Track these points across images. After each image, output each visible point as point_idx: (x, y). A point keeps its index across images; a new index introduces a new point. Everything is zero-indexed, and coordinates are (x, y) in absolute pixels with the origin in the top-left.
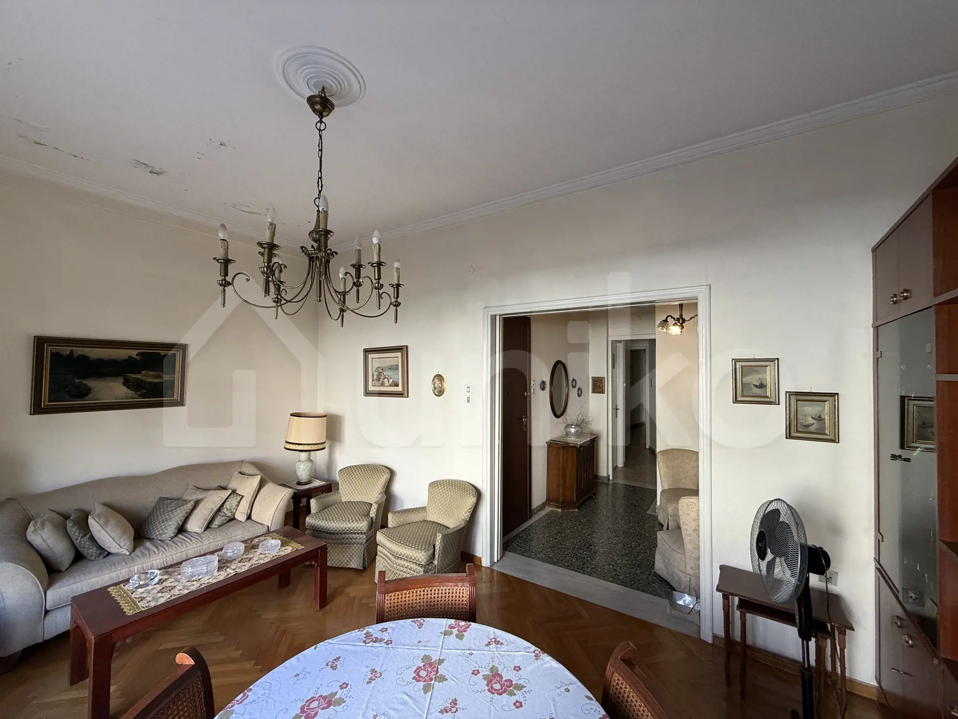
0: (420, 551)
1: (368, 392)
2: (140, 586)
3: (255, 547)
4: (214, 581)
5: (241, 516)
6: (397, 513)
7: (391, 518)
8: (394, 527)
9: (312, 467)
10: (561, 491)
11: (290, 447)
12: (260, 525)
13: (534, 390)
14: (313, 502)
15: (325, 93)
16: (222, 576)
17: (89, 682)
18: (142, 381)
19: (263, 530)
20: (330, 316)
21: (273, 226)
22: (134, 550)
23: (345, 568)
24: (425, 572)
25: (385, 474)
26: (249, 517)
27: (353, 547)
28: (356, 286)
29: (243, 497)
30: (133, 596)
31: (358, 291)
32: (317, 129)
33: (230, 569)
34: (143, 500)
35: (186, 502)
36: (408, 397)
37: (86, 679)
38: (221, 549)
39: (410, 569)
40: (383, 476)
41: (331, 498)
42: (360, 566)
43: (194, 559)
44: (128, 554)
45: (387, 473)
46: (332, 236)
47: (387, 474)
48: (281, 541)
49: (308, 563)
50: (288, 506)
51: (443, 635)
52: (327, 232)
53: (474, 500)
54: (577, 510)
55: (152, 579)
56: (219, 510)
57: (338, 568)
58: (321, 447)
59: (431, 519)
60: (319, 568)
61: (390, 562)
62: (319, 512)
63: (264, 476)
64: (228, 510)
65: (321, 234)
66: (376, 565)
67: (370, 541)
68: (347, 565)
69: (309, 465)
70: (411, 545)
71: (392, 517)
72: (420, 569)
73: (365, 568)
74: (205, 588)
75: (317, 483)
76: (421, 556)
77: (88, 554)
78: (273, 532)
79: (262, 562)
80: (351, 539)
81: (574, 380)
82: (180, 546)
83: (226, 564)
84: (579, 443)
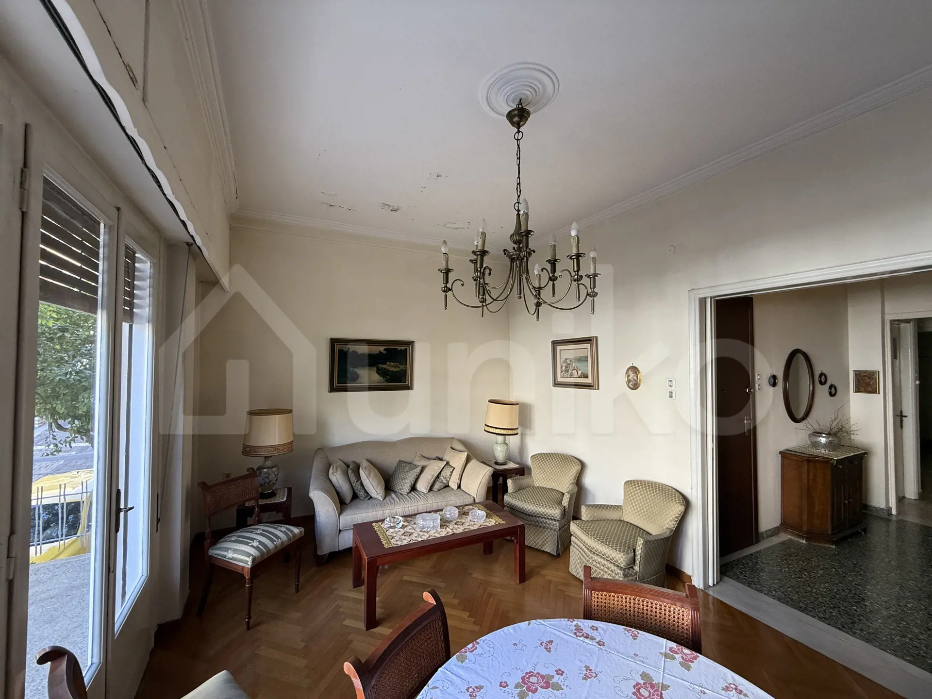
0: (618, 552)
1: (556, 382)
2: (391, 527)
3: (465, 514)
4: (438, 536)
5: (453, 485)
6: (591, 507)
7: (584, 511)
8: (587, 521)
9: (507, 449)
10: (805, 517)
11: (489, 429)
12: (468, 495)
13: (759, 385)
14: (510, 482)
15: (521, 105)
16: (443, 533)
17: (364, 588)
18: (387, 370)
19: (470, 501)
20: (528, 310)
21: (484, 234)
22: (385, 498)
23: (540, 550)
24: (625, 576)
25: (576, 465)
26: (459, 487)
27: (547, 532)
28: (551, 281)
29: (454, 468)
30: (387, 533)
31: (554, 285)
32: (515, 139)
33: (449, 528)
34: (389, 460)
35: (416, 466)
36: (598, 389)
37: (362, 586)
38: (442, 510)
39: (608, 568)
40: (574, 467)
41: (524, 481)
42: (554, 552)
43: (424, 514)
44: (382, 500)
45: (578, 464)
46: (532, 235)
47: (577, 466)
48: (486, 513)
49: (509, 538)
50: (489, 483)
51: (664, 657)
52: (528, 232)
53: (682, 508)
54: (834, 547)
55: (398, 524)
56: (438, 477)
57: (533, 548)
58: (514, 432)
59: (628, 520)
60: (518, 544)
61: (585, 556)
62: (515, 492)
63: (469, 453)
64: (444, 478)
65: (522, 236)
66: (571, 555)
67: (563, 529)
68: (542, 547)
69: (505, 447)
70: (607, 543)
71: (586, 511)
72: (619, 571)
73: (558, 556)
74: (432, 540)
75: (511, 465)
76: (621, 558)
77: (359, 494)
78: (479, 503)
79: (472, 528)
80: (545, 523)
81: (822, 375)
82: (413, 500)
83: (446, 524)
84: (836, 459)
